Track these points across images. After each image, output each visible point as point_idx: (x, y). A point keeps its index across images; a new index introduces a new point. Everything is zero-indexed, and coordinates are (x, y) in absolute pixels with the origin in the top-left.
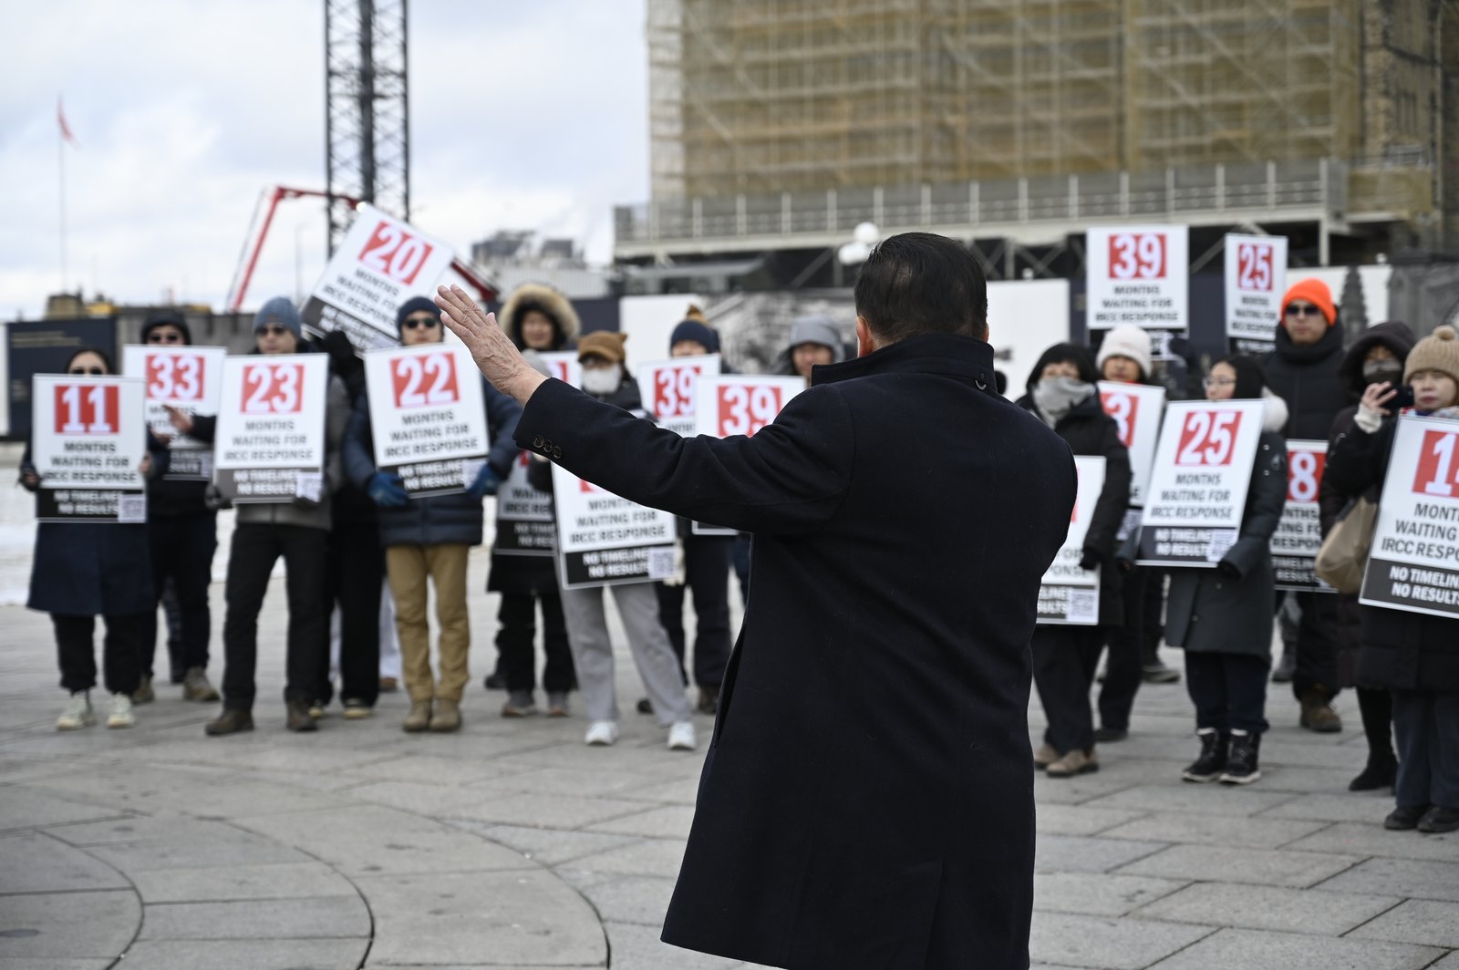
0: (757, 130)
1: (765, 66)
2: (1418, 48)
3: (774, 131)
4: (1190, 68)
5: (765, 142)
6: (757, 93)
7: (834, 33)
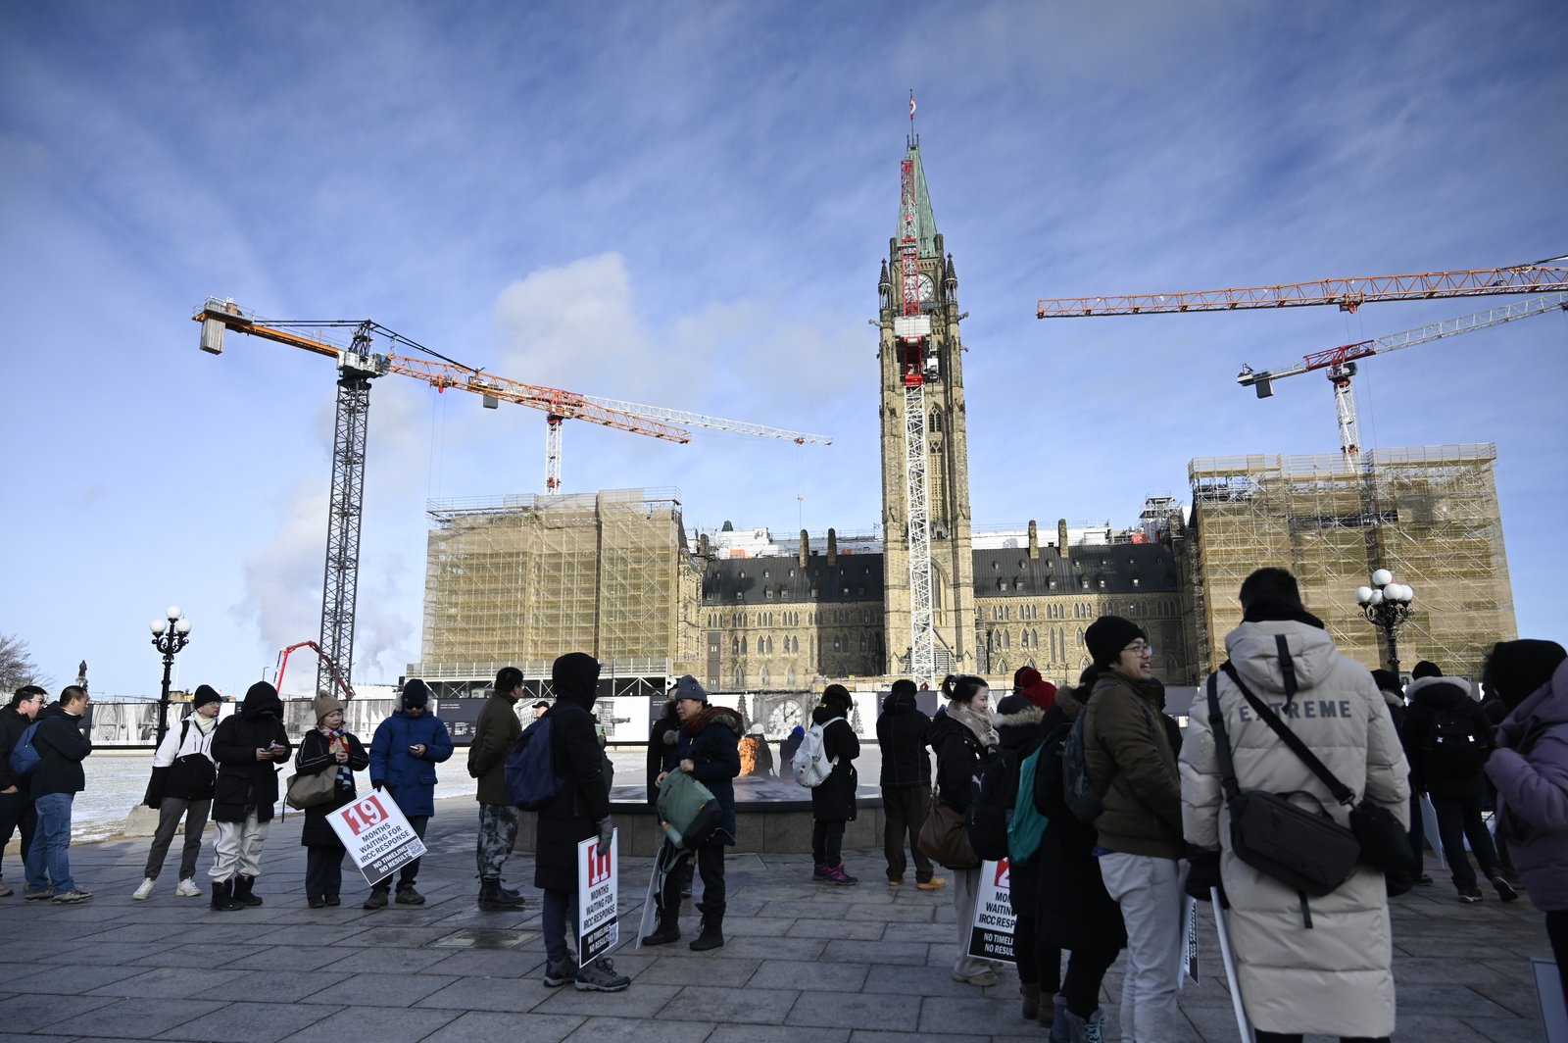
0: (463, 639)
1: (469, 617)
2: (694, 622)
3: (471, 639)
4: (620, 624)
5: (467, 643)
6: (465, 626)
7: (496, 606)
